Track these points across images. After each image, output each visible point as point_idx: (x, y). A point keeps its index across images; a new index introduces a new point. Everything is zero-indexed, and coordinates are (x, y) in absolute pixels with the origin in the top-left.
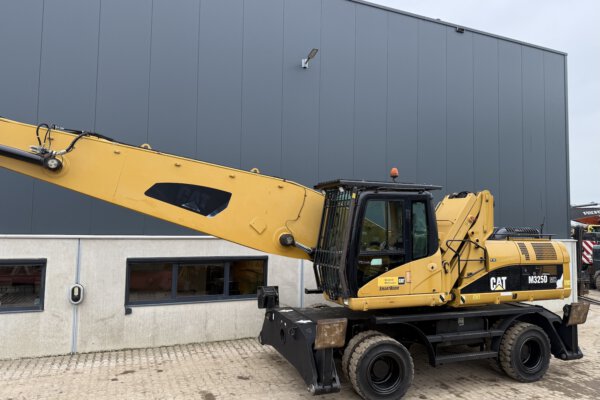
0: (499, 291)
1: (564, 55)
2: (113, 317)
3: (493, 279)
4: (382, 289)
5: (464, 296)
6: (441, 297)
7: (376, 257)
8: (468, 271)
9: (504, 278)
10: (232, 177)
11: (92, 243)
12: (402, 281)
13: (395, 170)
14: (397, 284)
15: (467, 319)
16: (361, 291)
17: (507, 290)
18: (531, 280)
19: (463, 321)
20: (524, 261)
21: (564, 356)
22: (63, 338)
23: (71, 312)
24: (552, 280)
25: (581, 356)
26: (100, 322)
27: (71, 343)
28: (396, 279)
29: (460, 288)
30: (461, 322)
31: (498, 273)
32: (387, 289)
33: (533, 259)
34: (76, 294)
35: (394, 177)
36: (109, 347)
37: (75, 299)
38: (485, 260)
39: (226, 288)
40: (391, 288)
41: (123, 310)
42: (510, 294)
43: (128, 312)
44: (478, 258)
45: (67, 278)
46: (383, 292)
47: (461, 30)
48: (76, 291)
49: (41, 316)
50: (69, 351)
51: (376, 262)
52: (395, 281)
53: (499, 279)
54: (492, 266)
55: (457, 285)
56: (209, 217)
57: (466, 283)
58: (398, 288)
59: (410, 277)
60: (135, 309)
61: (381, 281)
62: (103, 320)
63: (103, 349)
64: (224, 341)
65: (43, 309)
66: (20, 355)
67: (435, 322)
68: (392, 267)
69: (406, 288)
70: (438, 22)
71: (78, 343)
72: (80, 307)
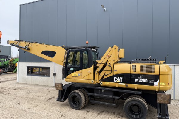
0: (118, 82)
3: (115, 78)
4: (73, 77)
5: (102, 82)
6: (92, 81)
9: (121, 78)
10: (56, 48)
12: (79, 75)
13: (87, 42)
14: (77, 76)
16: (67, 77)
18: (137, 80)
19: (104, 91)
24: (151, 81)
28: (77, 74)
30: (103, 91)
31: (118, 75)
32: (74, 77)
34: (54, 74)
35: (87, 44)
38: (113, 71)
40: (76, 77)
42: (124, 84)
43: (63, 79)
51: (72, 69)
52: (77, 75)
53: (118, 78)
56: (52, 58)
58: (78, 77)
59: (82, 74)
61: (73, 74)
62: (59, 80)
65: (50, 77)
68: (76, 70)
69: (80, 77)
72: (55, 77)
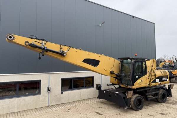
1: (154, 24)
2: (58, 95)
3: (157, 80)
5: (152, 84)
6: (148, 84)
7: (137, 76)
8: (152, 78)
10: (100, 57)
11: (53, 75)
13: (136, 54)
15: (152, 89)
16: (135, 84)
17: (159, 82)
18: (163, 79)
20: (162, 75)
21: (169, 96)
22: (46, 102)
23: (48, 94)
24: (166, 79)
25: (172, 96)
26: (55, 97)
27: (48, 103)
28: (141, 81)
29: (151, 82)
31: (158, 78)
33: (163, 75)
34: (49, 89)
35: (136, 56)
36: (58, 104)
37: (49, 90)
38: (155, 75)
39: (85, 85)
40: (140, 83)
41: (61, 93)
44: (153, 75)
45: (46, 85)
46: (138, 84)
47: (133, 17)
48: (49, 88)
49: (40, 96)
50: (47, 105)
51: (137, 77)
54: (157, 77)
55: (150, 81)
56: (95, 67)
57: (152, 81)
59: (143, 80)
60: (63, 92)
61: (138, 81)
62: (56, 96)
63: (56, 104)
64: (85, 99)
65: (40, 94)
66: (35, 107)
67: (146, 90)
68: (140, 78)
69: (142, 83)
70: (128, 15)
71: (50, 103)
72: (50, 93)
